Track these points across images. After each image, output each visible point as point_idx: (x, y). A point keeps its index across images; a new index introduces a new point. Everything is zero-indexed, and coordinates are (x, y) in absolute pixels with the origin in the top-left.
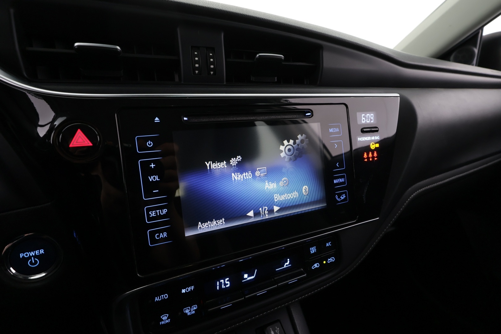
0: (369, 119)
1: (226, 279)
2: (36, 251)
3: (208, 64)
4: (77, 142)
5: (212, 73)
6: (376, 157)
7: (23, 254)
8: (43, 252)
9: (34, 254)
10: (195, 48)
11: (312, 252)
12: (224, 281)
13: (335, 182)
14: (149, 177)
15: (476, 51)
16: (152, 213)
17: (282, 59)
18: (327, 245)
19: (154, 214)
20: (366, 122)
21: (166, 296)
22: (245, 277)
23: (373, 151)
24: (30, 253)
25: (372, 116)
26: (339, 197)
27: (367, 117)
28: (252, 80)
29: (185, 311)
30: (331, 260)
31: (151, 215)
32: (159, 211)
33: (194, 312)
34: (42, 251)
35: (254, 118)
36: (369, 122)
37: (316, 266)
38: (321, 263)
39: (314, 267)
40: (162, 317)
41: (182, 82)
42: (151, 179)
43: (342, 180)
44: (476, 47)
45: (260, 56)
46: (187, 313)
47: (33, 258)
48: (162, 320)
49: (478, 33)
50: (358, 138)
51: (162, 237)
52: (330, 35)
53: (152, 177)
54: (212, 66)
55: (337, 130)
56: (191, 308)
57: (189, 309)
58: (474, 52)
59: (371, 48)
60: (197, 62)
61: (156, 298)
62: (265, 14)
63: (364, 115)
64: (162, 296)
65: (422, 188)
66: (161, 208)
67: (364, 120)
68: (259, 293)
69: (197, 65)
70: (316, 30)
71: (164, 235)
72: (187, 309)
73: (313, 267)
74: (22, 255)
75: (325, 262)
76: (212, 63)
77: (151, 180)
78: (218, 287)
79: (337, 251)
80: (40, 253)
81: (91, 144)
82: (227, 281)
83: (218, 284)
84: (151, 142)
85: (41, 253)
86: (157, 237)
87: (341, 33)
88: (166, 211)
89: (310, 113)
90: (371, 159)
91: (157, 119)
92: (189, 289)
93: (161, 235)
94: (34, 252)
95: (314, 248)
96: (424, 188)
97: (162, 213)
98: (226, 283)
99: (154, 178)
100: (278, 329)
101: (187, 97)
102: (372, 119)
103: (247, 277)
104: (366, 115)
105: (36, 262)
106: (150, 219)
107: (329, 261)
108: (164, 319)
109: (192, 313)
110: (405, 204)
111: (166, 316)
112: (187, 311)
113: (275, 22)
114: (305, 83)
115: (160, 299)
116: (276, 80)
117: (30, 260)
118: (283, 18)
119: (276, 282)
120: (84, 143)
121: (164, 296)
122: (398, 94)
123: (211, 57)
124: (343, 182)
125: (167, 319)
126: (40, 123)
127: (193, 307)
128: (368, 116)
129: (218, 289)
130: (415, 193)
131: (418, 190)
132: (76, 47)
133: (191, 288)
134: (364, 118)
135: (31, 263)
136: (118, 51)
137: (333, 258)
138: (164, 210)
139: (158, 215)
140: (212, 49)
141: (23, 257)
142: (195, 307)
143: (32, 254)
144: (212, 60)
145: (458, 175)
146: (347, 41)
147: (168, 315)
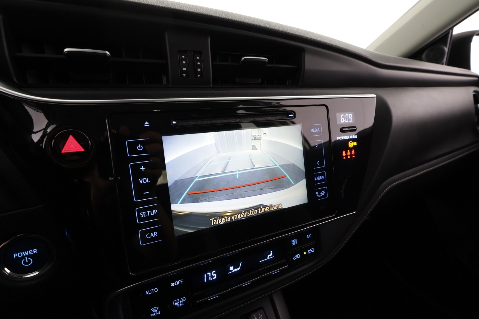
0: (348, 119)
1: (213, 272)
2: (30, 251)
3: (195, 67)
4: (69, 148)
5: (199, 76)
6: (354, 155)
7: (16, 254)
8: (36, 251)
9: (27, 254)
10: (185, 52)
11: (293, 244)
12: (211, 274)
13: (316, 179)
14: (140, 179)
15: (446, 49)
16: (143, 214)
17: (266, 62)
18: (308, 237)
19: (145, 215)
20: (345, 122)
21: (156, 290)
22: (230, 269)
23: (351, 149)
24: (23, 253)
25: (350, 116)
26: (319, 194)
27: (346, 117)
28: (237, 81)
29: (174, 303)
30: (311, 251)
31: (142, 216)
32: (149, 212)
33: (183, 304)
35: (239, 120)
36: (347, 121)
37: (297, 256)
38: (302, 254)
39: (296, 257)
40: (153, 310)
41: (170, 85)
42: (142, 181)
43: (322, 177)
44: (446, 46)
45: (245, 59)
46: (176, 305)
47: (26, 258)
48: (153, 313)
49: (448, 33)
50: (338, 137)
51: (152, 237)
52: (312, 39)
53: (143, 180)
54: (199, 70)
55: (318, 130)
56: (180, 300)
57: (178, 301)
58: (444, 51)
59: (350, 50)
60: (184, 66)
61: (147, 292)
62: (250, 18)
63: (343, 115)
64: (153, 290)
65: (395, 182)
66: (152, 209)
67: (343, 120)
68: (244, 285)
69: (184, 69)
70: (298, 34)
71: (155, 234)
72: (176, 301)
73: (294, 258)
75: (305, 253)
76: (199, 67)
77: (141, 183)
78: (205, 279)
79: (316, 242)
80: (33, 252)
81: (83, 150)
82: (214, 273)
83: (205, 277)
84: (141, 146)
85: (34, 253)
86: (148, 237)
87: (322, 36)
88: (156, 211)
89: (292, 114)
90: (349, 157)
91: (147, 123)
92: (178, 282)
93: (152, 234)
94: (28, 252)
95: (295, 240)
96: (397, 182)
97: (152, 213)
98: (213, 275)
99: (145, 181)
100: (261, 316)
101: (175, 102)
102: (351, 119)
103: (232, 269)
104: (345, 115)
105: (29, 261)
106: (140, 219)
107: (309, 252)
109: (181, 305)
110: (380, 197)
111: (157, 308)
112: (176, 303)
113: (259, 26)
114: (288, 84)
115: (150, 293)
116: (260, 82)
117: (24, 260)
119: (260, 274)
120: (76, 149)
121: (154, 290)
122: (375, 94)
123: (198, 61)
124: (323, 179)
125: (157, 311)
126: (34, 130)
127: (182, 299)
128: (347, 116)
129: (205, 281)
130: (388, 187)
131: (392, 184)
132: (66, 53)
133: (180, 281)
134: (343, 118)
135: (25, 262)
136: (108, 56)
137: (313, 249)
138: (155, 210)
139: (149, 215)
140: (199, 53)
141: (17, 257)
142: (184, 300)
143: (26, 253)
144: (199, 63)
146: (327, 44)
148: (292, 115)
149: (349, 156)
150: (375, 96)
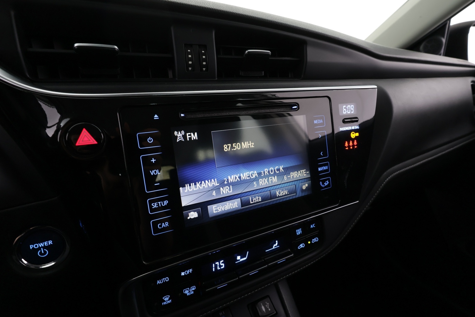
0: (350, 110)
1: (221, 262)
2: (45, 243)
3: (200, 61)
4: (83, 141)
5: (204, 69)
6: (356, 146)
9: (43, 245)
10: (190, 46)
11: (298, 234)
12: (219, 263)
13: (320, 169)
14: (150, 171)
15: (444, 40)
16: (154, 205)
17: (269, 54)
18: (312, 227)
19: (156, 206)
20: (347, 113)
21: (167, 279)
22: (238, 259)
23: (353, 140)
24: (39, 244)
25: (352, 107)
26: (323, 184)
27: (348, 109)
28: (240, 74)
29: (185, 292)
30: (315, 240)
31: (153, 207)
32: (160, 203)
33: (193, 292)
34: (50, 242)
36: (349, 113)
37: (302, 246)
38: (306, 244)
39: (300, 247)
40: (164, 298)
41: (177, 79)
43: (325, 168)
44: (444, 37)
45: (249, 52)
46: (187, 294)
47: (42, 249)
48: (164, 301)
49: (446, 24)
50: (340, 128)
51: (163, 227)
53: (153, 171)
54: (204, 63)
55: (321, 121)
56: (190, 289)
57: (188, 289)
58: (442, 42)
60: (190, 59)
61: (158, 281)
62: (253, 11)
63: (345, 106)
64: (164, 279)
66: (162, 200)
68: (252, 273)
69: (190, 63)
70: (300, 26)
71: (166, 225)
72: (187, 290)
73: (299, 248)
74: (32, 246)
75: (309, 242)
76: (204, 60)
77: (152, 174)
78: (214, 269)
79: (320, 231)
80: (48, 244)
81: (96, 143)
83: (214, 266)
84: (151, 138)
85: (50, 244)
86: (160, 227)
87: (323, 28)
88: (167, 202)
90: (351, 148)
91: (156, 116)
92: (188, 272)
93: (163, 225)
94: (43, 243)
95: (300, 230)
96: (398, 171)
97: (163, 204)
98: (221, 265)
99: (155, 172)
100: (268, 304)
101: (183, 95)
102: (352, 110)
103: (239, 259)
104: (347, 106)
105: (45, 252)
106: (152, 210)
107: (313, 242)
108: (165, 300)
109: (191, 293)
112: (187, 292)
114: (290, 77)
115: (161, 282)
116: (263, 75)
117: (40, 251)
118: (270, 15)
119: (266, 263)
120: (89, 142)
121: (165, 279)
122: (376, 85)
123: (204, 54)
124: (326, 170)
125: (169, 300)
126: (49, 125)
128: (349, 107)
130: (389, 176)
131: (393, 174)
132: (76, 48)
133: (190, 271)
134: (345, 110)
135: (41, 253)
136: (116, 50)
137: (317, 238)
138: (166, 201)
139: (160, 206)
140: (205, 47)
141: (33, 248)
142: (193, 288)
143: (41, 245)
144: (204, 57)
145: (427, 158)
147: (169, 296)
148: (295, 107)
149: (351, 146)
150: (376, 87)
